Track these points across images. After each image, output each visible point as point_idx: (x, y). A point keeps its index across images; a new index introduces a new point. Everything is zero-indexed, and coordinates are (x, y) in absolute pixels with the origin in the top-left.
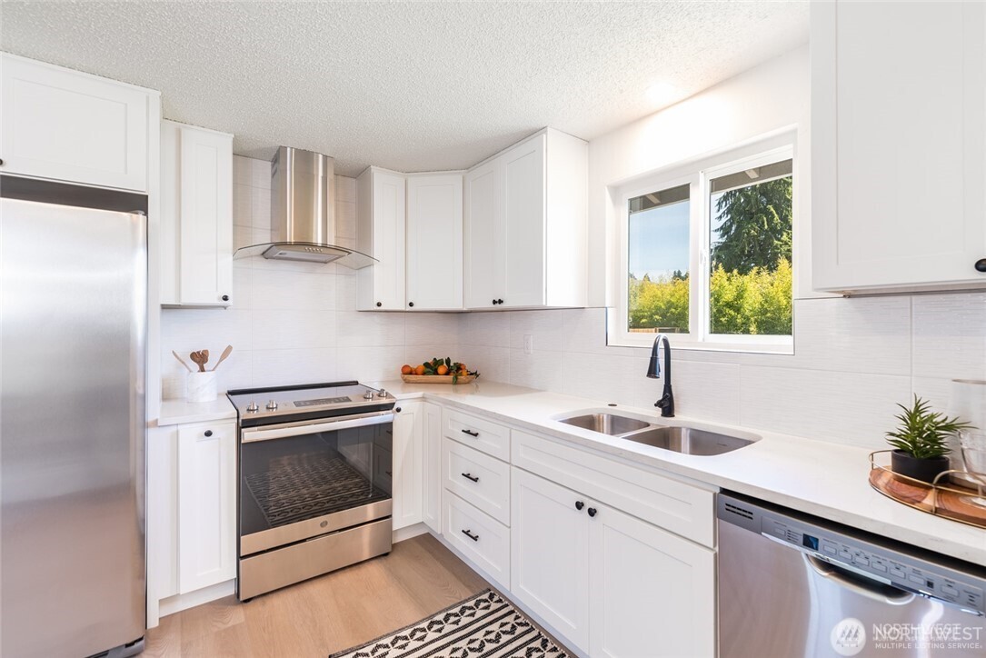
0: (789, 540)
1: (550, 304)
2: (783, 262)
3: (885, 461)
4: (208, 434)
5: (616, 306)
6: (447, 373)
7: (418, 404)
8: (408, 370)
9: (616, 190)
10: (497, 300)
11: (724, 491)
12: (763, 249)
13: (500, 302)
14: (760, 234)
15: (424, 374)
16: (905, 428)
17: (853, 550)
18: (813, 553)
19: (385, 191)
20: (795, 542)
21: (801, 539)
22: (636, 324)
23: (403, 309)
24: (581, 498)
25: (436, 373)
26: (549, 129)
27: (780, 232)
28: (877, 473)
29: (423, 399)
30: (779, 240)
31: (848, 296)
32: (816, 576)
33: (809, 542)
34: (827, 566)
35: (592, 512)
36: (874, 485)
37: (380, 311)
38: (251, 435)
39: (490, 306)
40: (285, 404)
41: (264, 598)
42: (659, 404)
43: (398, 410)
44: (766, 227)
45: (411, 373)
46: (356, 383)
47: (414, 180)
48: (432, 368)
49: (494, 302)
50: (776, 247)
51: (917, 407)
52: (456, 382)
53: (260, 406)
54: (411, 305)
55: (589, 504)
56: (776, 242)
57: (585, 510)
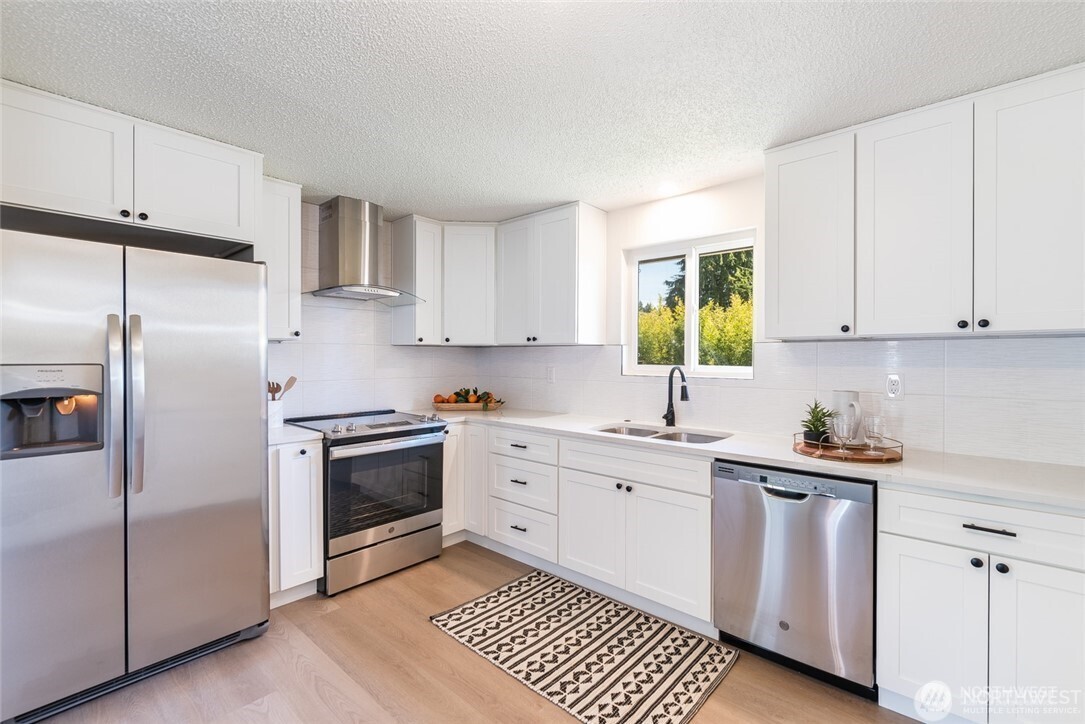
0: (753, 480)
1: (580, 342)
2: (736, 299)
3: (801, 439)
4: (303, 452)
5: (629, 344)
6: (477, 402)
7: (460, 427)
8: (440, 399)
9: (628, 253)
10: (531, 337)
11: (717, 460)
12: (720, 285)
13: (534, 339)
14: (716, 269)
15: (456, 402)
16: (810, 418)
17: (783, 479)
18: (764, 485)
19: (425, 239)
20: (756, 481)
21: (759, 478)
22: (644, 357)
23: (439, 343)
24: (620, 482)
25: (467, 401)
26: (581, 203)
27: (734, 268)
28: (796, 445)
29: (465, 422)
30: (733, 275)
31: (785, 341)
32: (766, 497)
33: (763, 479)
34: (769, 491)
35: (629, 489)
36: (795, 450)
37: (420, 347)
38: (338, 453)
39: (526, 343)
40: (361, 427)
41: (347, 593)
42: (665, 417)
43: (447, 432)
44: (721, 263)
45: (443, 402)
46: (393, 412)
47: (450, 229)
48: (462, 397)
49: (529, 339)
50: (731, 283)
51: (816, 405)
52: (485, 409)
53: (342, 429)
54: (447, 340)
55: (625, 484)
56: (730, 277)
57: (624, 489)
